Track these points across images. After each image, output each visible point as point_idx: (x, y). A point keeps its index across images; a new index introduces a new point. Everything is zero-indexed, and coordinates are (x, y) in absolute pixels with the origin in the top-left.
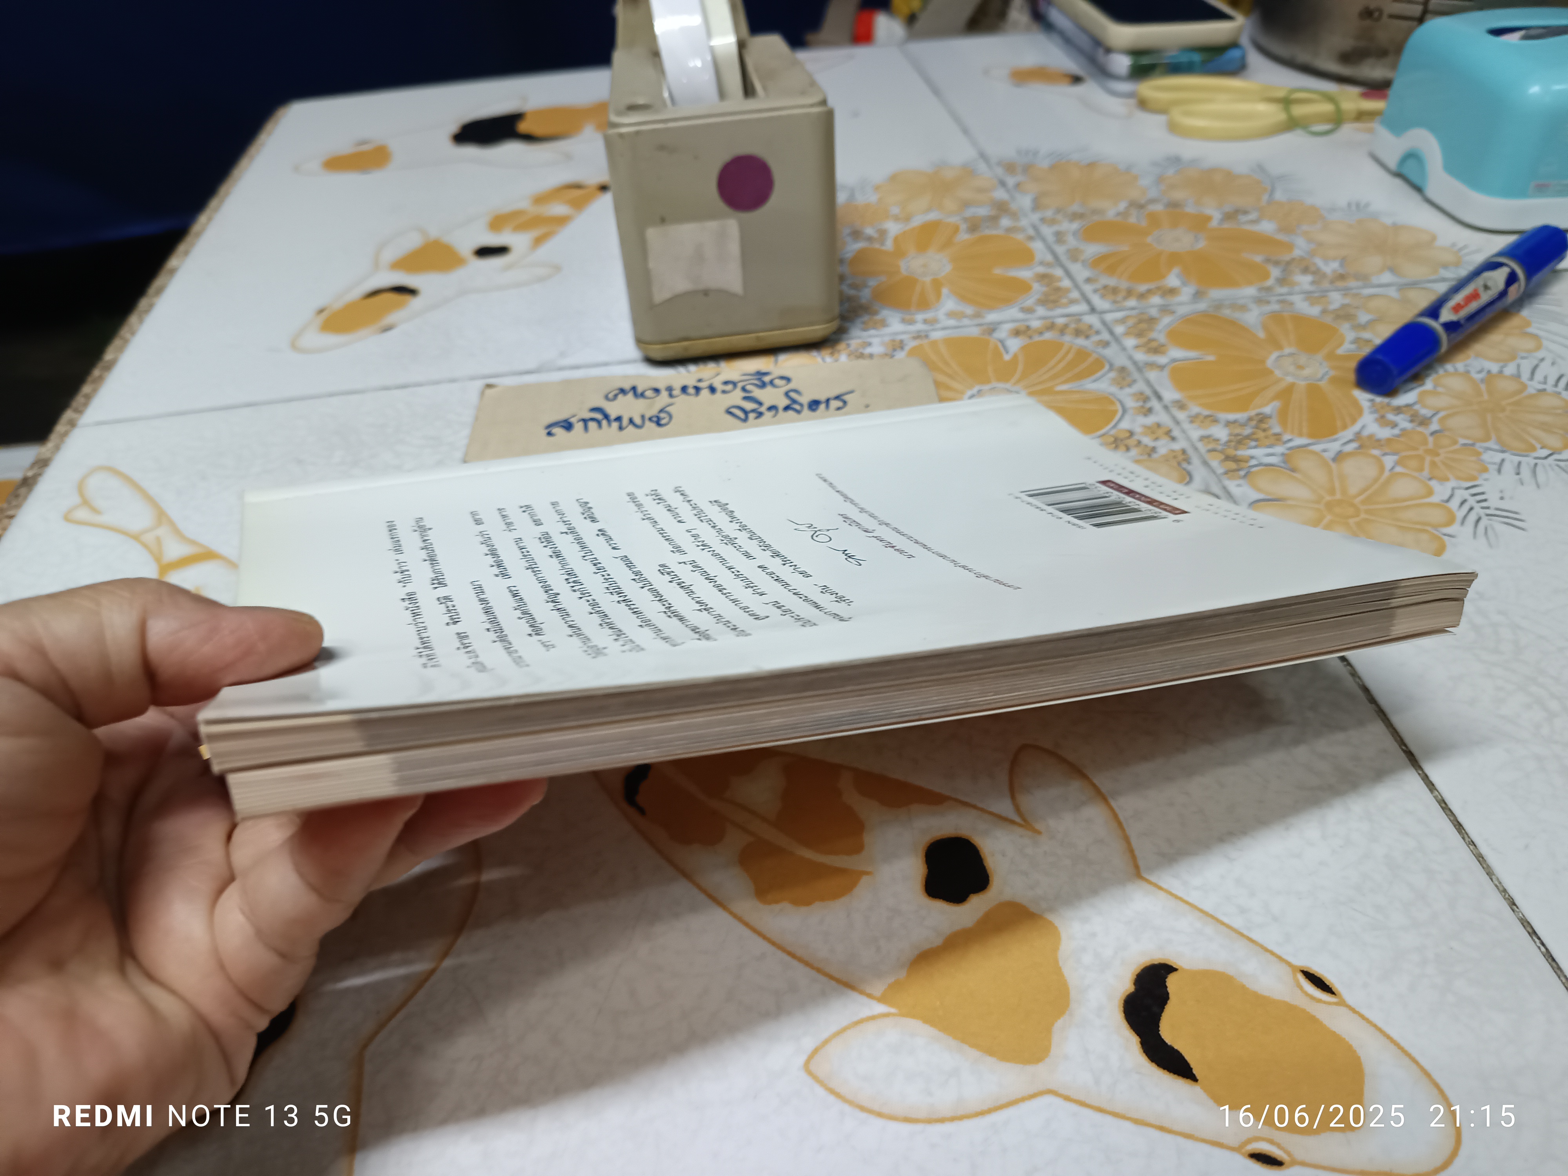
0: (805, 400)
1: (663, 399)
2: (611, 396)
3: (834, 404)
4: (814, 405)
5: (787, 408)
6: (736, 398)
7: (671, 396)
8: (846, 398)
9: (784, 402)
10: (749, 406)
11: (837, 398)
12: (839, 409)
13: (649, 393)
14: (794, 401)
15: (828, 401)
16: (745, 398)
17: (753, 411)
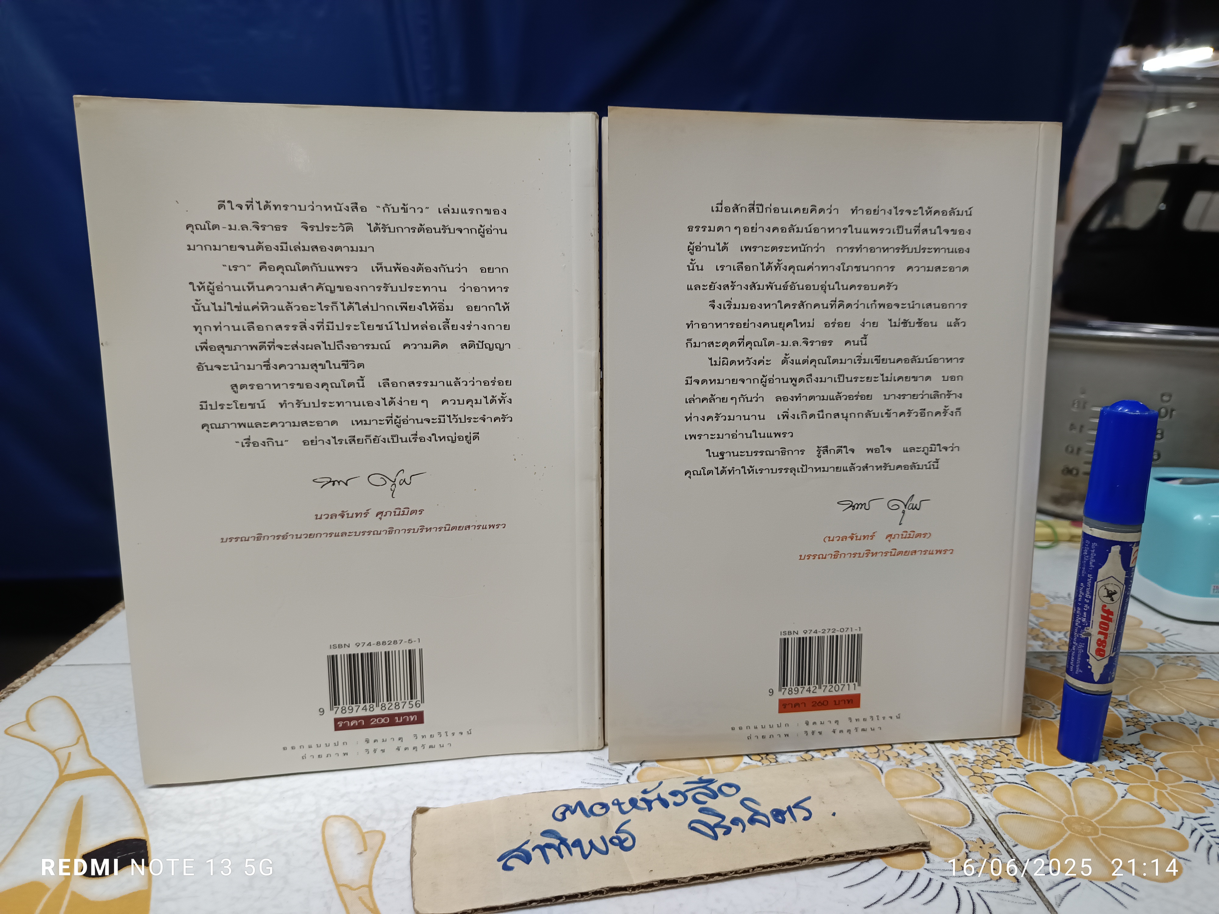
0: (766, 809)
1: (615, 817)
2: (559, 816)
3: (800, 814)
4: (778, 815)
5: (752, 821)
6: (691, 810)
7: (623, 812)
8: (805, 804)
9: (745, 815)
10: (713, 820)
11: (797, 806)
12: (806, 819)
13: (597, 809)
14: (756, 813)
15: (789, 808)
16: (701, 811)
17: (717, 825)
